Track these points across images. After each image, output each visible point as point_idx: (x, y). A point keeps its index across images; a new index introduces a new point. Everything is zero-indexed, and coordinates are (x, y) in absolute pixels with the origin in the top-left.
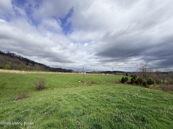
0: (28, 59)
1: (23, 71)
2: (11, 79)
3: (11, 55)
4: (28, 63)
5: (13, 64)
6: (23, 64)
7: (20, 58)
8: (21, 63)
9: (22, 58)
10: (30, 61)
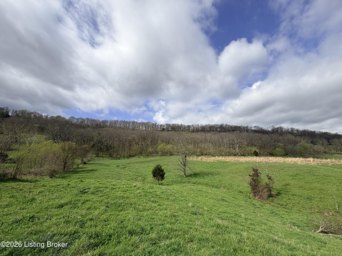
0: (311, 131)
1: (309, 159)
2: (294, 176)
3: (277, 131)
4: (315, 140)
5: (286, 145)
6: (304, 143)
7: (295, 133)
8: (300, 142)
9: (297, 130)
10: (318, 134)
